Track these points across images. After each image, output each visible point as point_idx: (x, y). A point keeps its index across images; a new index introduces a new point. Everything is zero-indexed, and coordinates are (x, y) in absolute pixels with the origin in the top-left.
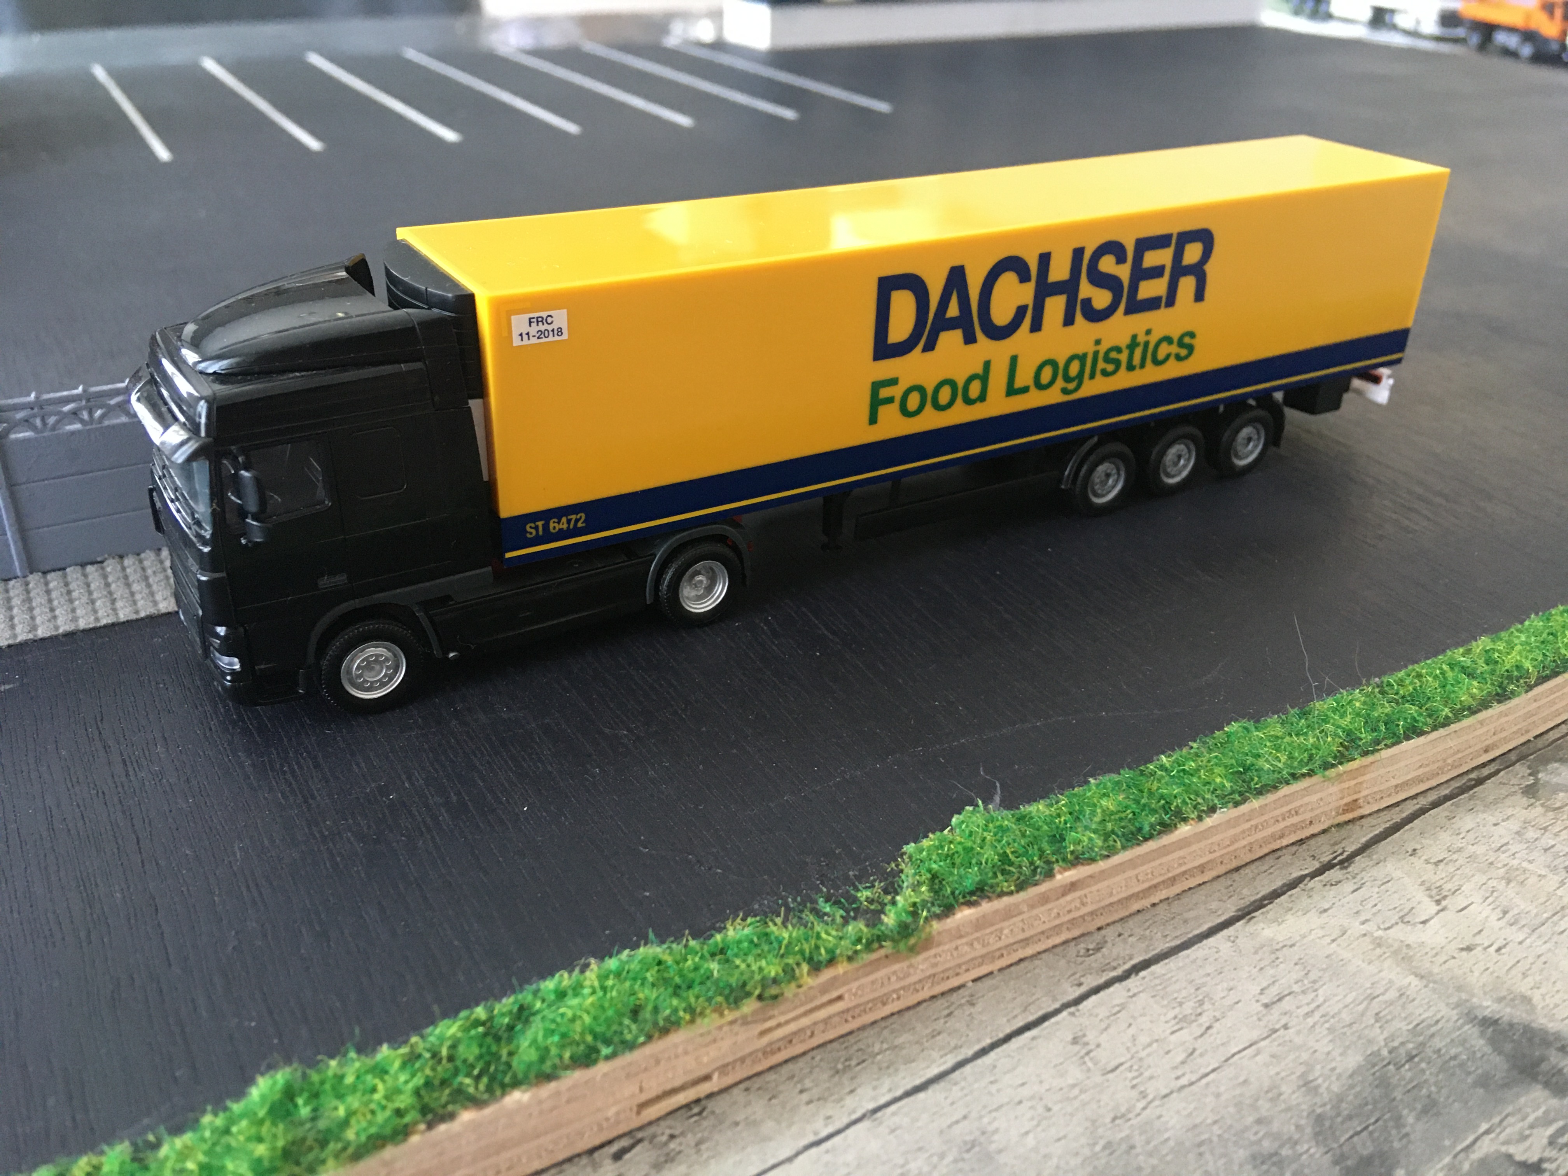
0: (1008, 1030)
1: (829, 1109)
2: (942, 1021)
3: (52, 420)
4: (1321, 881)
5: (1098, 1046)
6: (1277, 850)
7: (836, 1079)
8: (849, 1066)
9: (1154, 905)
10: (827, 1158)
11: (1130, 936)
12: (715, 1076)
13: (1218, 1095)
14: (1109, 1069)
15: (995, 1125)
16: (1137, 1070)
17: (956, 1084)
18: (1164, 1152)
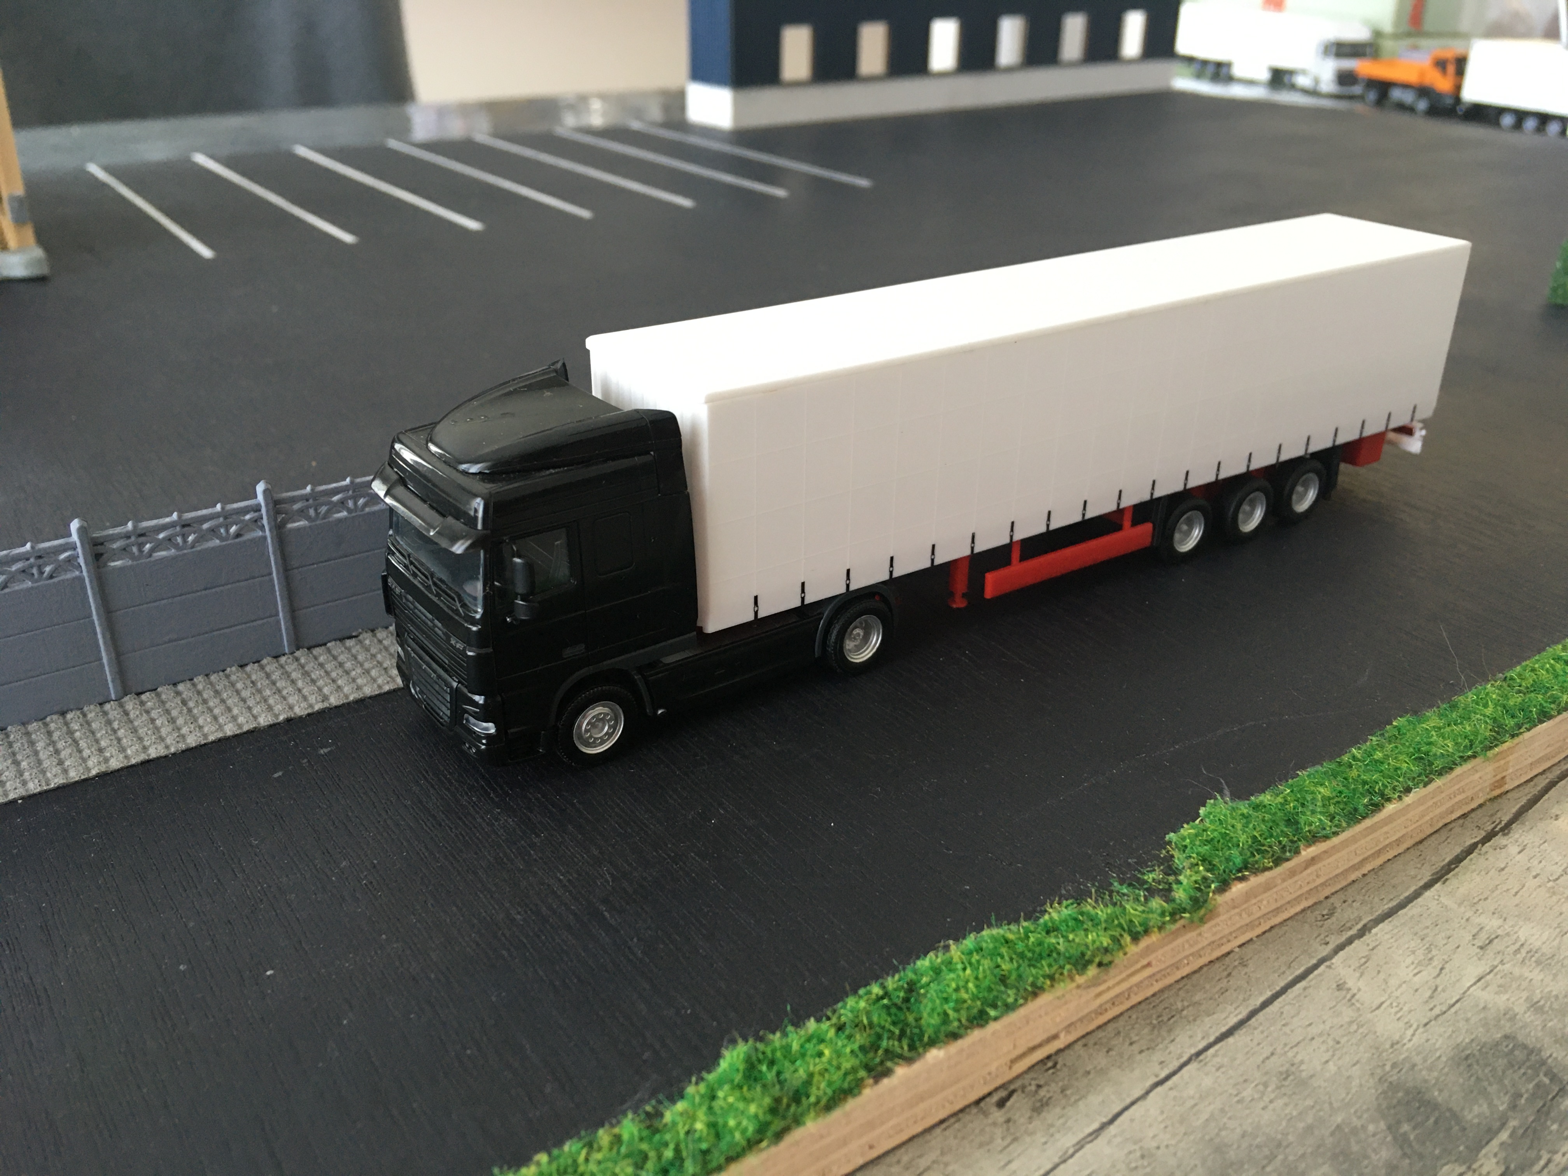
0: (1282, 983)
1: (1157, 1056)
2: (1226, 980)
3: (323, 509)
4: (1491, 846)
5: (1359, 990)
6: (1449, 823)
7: (1156, 1032)
8: (1162, 1021)
9: (1364, 875)
10: (1173, 1093)
11: (1353, 902)
12: (1062, 1035)
13: (1467, 1020)
14: (1374, 1008)
15: (1299, 1058)
16: (1397, 1007)
17: (1255, 1029)
18: (1441, 1066)
